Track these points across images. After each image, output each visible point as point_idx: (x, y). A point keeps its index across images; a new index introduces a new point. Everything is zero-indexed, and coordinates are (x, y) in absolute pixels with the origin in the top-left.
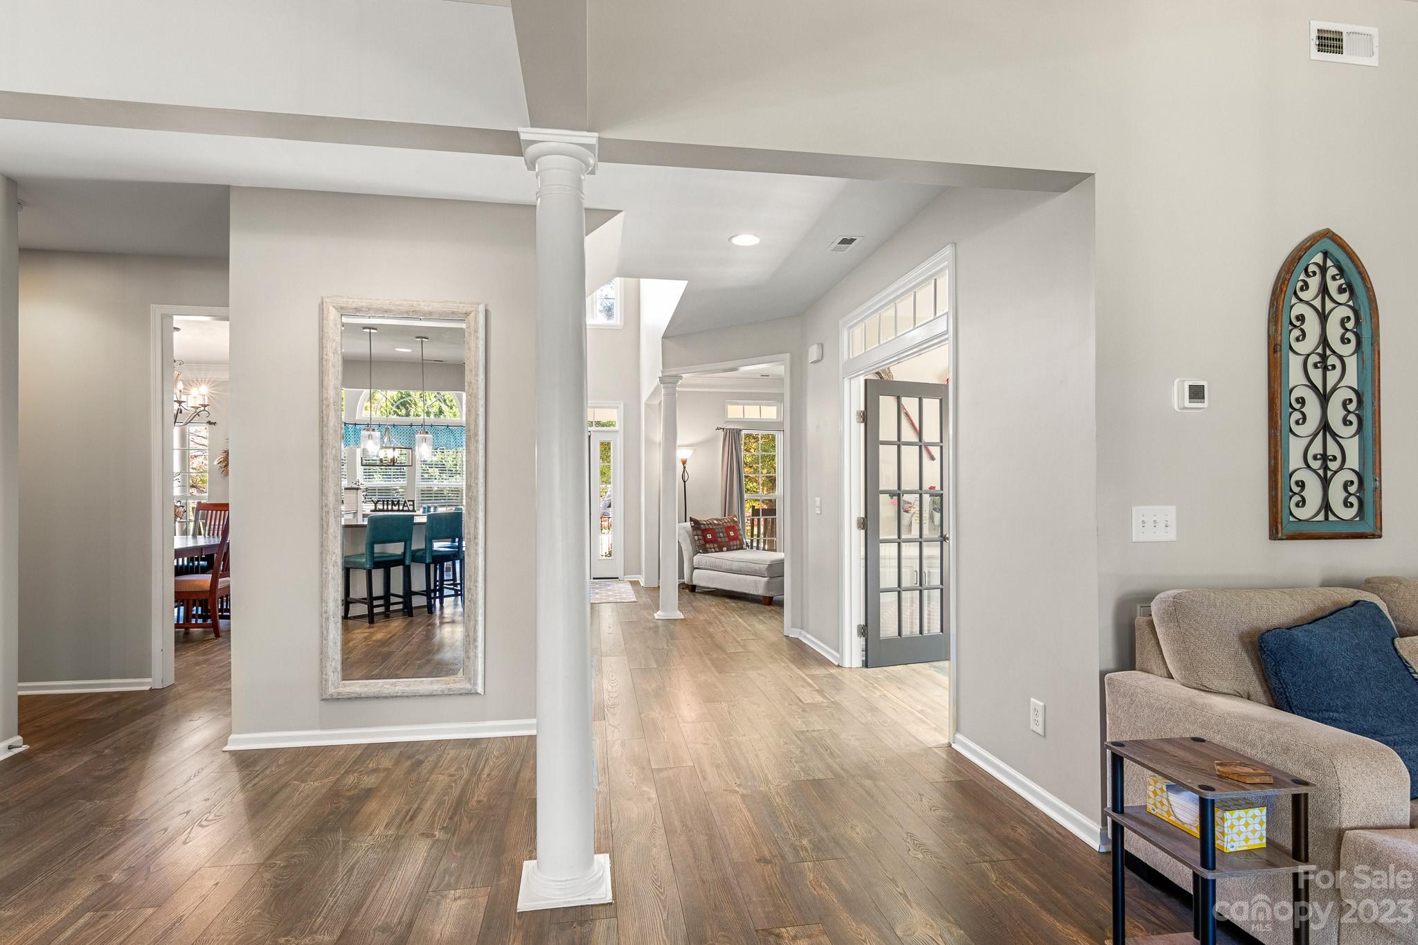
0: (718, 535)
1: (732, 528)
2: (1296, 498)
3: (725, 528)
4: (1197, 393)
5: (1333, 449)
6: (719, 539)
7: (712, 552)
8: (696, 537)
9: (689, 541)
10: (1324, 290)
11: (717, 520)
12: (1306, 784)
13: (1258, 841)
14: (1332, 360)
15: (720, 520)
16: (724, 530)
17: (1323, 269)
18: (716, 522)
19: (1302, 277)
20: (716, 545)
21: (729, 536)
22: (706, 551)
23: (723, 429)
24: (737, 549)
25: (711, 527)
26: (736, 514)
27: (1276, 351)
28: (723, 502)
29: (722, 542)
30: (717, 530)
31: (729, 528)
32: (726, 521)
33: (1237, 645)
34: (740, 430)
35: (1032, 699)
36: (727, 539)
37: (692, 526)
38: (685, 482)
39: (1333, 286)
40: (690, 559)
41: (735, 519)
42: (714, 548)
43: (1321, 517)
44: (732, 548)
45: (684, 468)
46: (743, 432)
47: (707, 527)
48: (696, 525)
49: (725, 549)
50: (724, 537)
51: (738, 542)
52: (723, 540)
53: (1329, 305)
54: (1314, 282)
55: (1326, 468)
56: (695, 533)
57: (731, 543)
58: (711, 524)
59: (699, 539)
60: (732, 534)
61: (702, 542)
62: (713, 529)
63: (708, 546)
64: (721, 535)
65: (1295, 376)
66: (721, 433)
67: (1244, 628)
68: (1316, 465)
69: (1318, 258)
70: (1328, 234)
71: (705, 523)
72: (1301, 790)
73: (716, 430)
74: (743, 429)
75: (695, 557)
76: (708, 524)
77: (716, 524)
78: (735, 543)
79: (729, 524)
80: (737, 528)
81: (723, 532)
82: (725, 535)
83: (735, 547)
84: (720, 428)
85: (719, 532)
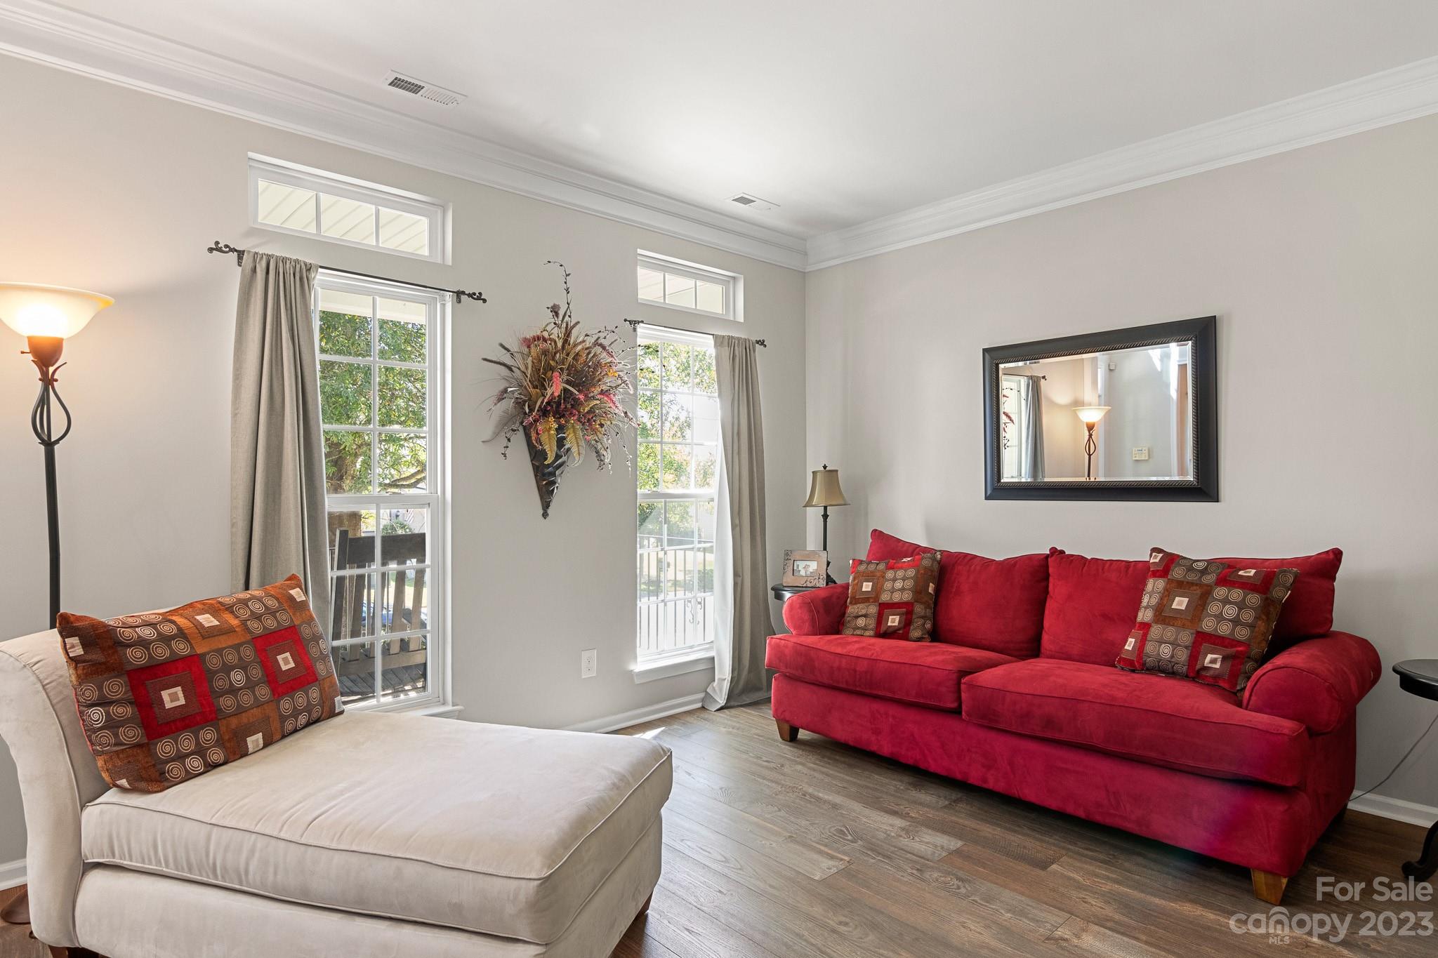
0: (219, 683)
1: (290, 637)
3: (255, 640)
6: (226, 703)
7: (189, 776)
8: (97, 714)
11: (215, 608)
15: (229, 609)
16: (248, 653)
18: (207, 620)
20: (208, 735)
21: (271, 674)
22: (152, 777)
23: (241, 254)
24: (308, 725)
25: (182, 649)
28: (242, 524)
29: (240, 710)
30: (213, 662)
31: (267, 643)
32: (257, 607)
34: (309, 268)
36: (264, 692)
37: (73, 661)
38: (48, 446)
41: (296, 593)
42: (200, 751)
44: (289, 726)
45: (48, 381)
47: (162, 653)
49: (255, 740)
50: (250, 685)
51: (314, 693)
52: (246, 699)
56: (91, 692)
57: (286, 705)
58: (182, 634)
59: (112, 725)
60: (286, 662)
61: (131, 734)
62: (193, 661)
63: (165, 748)
64: (237, 677)
66: (234, 275)
71: (147, 633)
73: (211, 250)
74: (321, 267)
75: (91, 815)
76: (165, 639)
77: (207, 634)
78: (300, 699)
79: (271, 624)
80: (305, 631)
81: (233, 691)
82: (257, 672)
83: (302, 719)
84: (226, 246)
85: (227, 669)
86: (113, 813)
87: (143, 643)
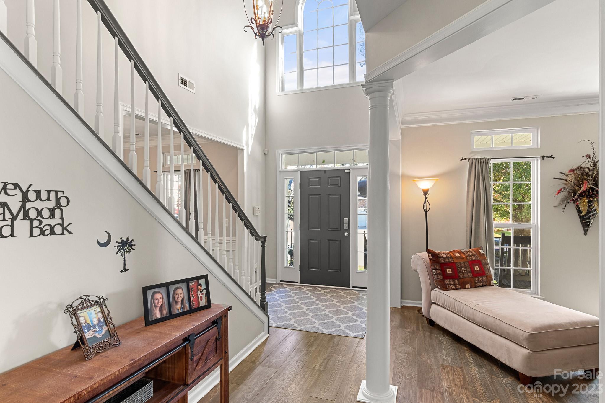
0: (459, 270)
1: (478, 262)
3: (469, 261)
6: (461, 275)
7: (452, 289)
8: (434, 271)
9: (427, 273)
11: (459, 252)
15: (463, 253)
16: (467, 264)
18: (457, 255)
20: (457, 281)
21: (473, 271)
22: (444, 287)
23: (469, 159)
24: (482, 286)
25: (451, 261)
26: (483, 246)
28: (469, 231)
29: (464, 278)
30: (458, 265)
31: (473, 263)
32: (470, 254)
34: (488, 159)
36: (470, 275)
37: (430, 259)
38: (426, 212)
40: (427, 292)
41: (481, 251)
42: (455, 285)
44: (477, 285)
45: (426, 198)
46: (492, 161)
47: (447, 261)
48: (434, 257)
49: (468, 286)
50: (467, 272)
51: (484, 278)
52: (466, 275)
56: (433, 266)
57: (476, 279)
58: (451, 257)
59: (437, 274)
60: (477, 268)
61: (440, 277)
62: (454, 264)
63: (447, 282)
64: (464, 270)
66: (467, 164)
71: (444, 256)
73: (461, 160)
74: (492, 158)
75: (433, 292)
76: (448, 258)
77: (457, 258)
78: (480, 279)
79: (473, 258)
80: (483, 261)
81: (463, 273)
82: (469, 270)
83: (481, 284)
84: (465, 158)
85: (462, 267)
86: (437, 293)
87: (443, 258)
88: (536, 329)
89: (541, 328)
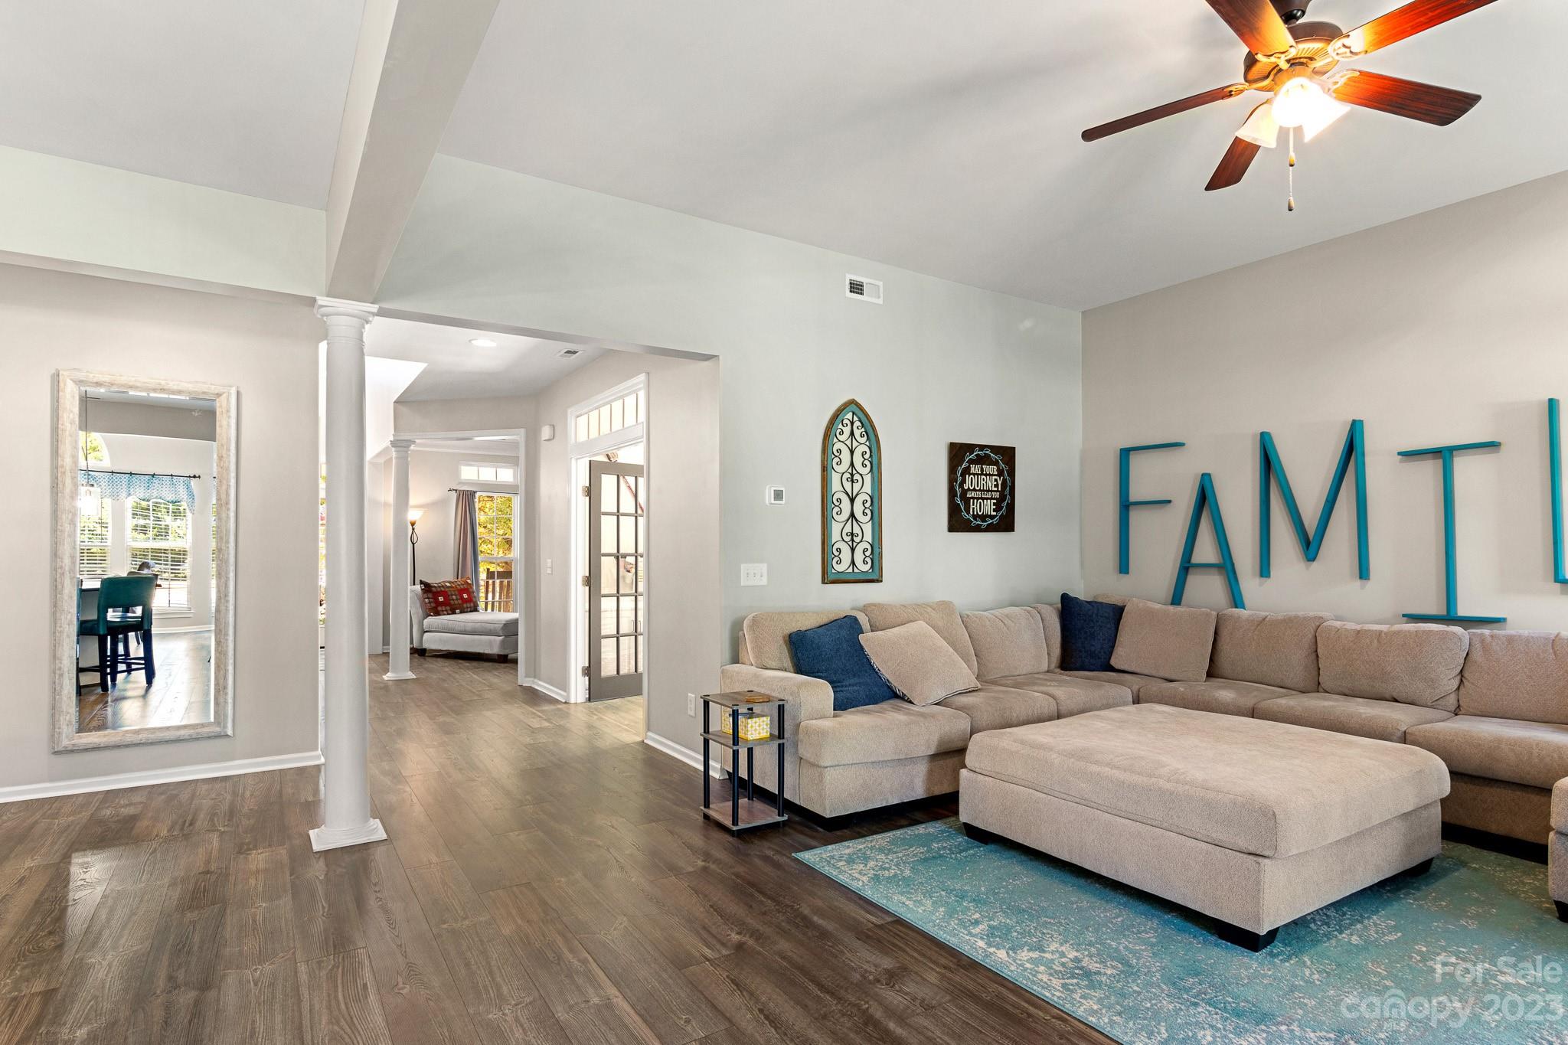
0: (450, 598)
1: (466, 590)
2: (836, 559)
3: (458, 590)
4: (778, 495)
5: (857, 530)
6: (452, 602)
7: (444, 615)
8: (427, 600)
9: (418, 604)
10: (852, 434)
11: (449, 582)
12: (783, 700)
13: (765, 734)
14: (857, 477)
15: (453, 582)
16: (457, 593)
17: (852, 423)
18: (448, 584)
19: (840, 426)
20: (448, 608)
21: (462, 598)
22: (437, 613)
23: (456, 490)
24: (471, 611)
25: (443, 589)
26: (470, 576)
27: (825, 470)
28: (456, 564)
29: (455, 604)
30: (449, 593)
31: (461, 591)
32: (458, 583)
33: (781, 642)
34: (475, 492)
35: (689, 694)
36: (460, 602)
37: (422, 589)
38: (413, 544)
39: (857, 433)
40: (419, 622)
41: (469, 581)
42: (446, 610)
43: (850, 570)
44: (465, 610)
45: (413, 529)
46: (478, 495)
47: (439, 589)
48: (427, 588)
49: (457, 611)
50: (457, 599)
51: (472, 604)
52: (456, 602)
53: (855, 444)
54: (847, 430)
55: (853, 540)
56: (425, 596)
57: (465, 605)
58: (443, 586)
59: (430, 602)
60: (465, 596)
61: (433, 605)
62: (446, 592)
63: (439, 608)
64: (454, 597)
65: (836, 485)
66: (454, 495)
67: (788, 632)
68: (847, 539)
69: (849, 416)
70: (853, 402)
71: (436, 585)
72: (781, 703)
73: (449, 491)
75: (426, 620)
76: (439, 587)
77: (448, 587)
78: (468, 605)
79: (462, 587)
80: (471, 590)
81: (455, 595)
82: (458, 597)
83: (469, 610)
84: (453, 489)
85: (452, 595)
86: (431, 621)
87: (435, 587)
88: (507, 621)
89: (510, 620)
